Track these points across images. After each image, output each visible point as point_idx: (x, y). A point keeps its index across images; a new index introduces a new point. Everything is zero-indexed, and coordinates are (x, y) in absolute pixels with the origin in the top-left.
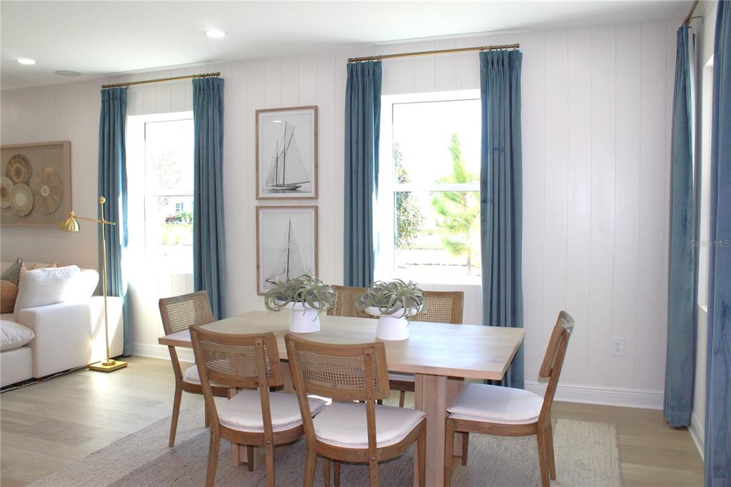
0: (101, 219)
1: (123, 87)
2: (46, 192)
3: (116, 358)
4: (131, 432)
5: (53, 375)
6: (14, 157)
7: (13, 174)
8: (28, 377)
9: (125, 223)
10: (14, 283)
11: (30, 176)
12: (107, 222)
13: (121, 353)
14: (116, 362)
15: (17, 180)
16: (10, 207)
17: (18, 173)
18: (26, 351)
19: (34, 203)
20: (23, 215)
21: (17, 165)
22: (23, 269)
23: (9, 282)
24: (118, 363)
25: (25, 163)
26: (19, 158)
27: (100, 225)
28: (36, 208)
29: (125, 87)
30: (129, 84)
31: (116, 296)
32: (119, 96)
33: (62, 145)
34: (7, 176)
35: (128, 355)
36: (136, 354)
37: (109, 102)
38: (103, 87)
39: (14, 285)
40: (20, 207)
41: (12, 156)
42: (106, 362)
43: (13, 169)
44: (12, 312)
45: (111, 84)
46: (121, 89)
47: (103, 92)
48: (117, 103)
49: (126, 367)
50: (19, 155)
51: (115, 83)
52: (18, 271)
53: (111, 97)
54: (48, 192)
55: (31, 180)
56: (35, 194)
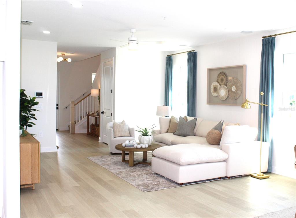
0: (261, 103)
1: (273, 37)
2: (234, 90)
3: (265, 173)
4: (274, 211)
5: (235, 176)
6: (221, 73)
7: (220, 81)
8: (224, 176)
9: (272, 105)
10: (220, 131)
11: (227, 81)
12: (264, 105)
13: (266, 171)
14: (264, 175)
15: (221, 84)
16: (218, 96)
17: (222, 80)
18: (224, 163)
19: (228, 94)
20: (223, 100)
21: (222, 77)
22: (224, 125)
23: (217, 131)
24: (265, 176)
25: (226, 75)
26: (223, 73)
27: (260, 106)
28: (229, 97)
29: (274, 37)
30: (276, 35)
31: (266, 141)
32: (271, 42)
33: (243, 66)
34: (217, 81)
35: (269, 172)
36: (273, 172)
37: (266, 45)
38: (263, 37)
39: (220, 132)
40: (222, 96)
41: (220, 72)
42: (259, 174)
43: (220, 79)
44: (219, 145)
45: (267, 35)
46: (272, 38)
47: (263, 40)
48: (270, 45)
49: (269, 178)
50: (223, 72)
51: (269, 35)
52: (221, 126)
53: (267, 42)
54: (235, 89)
55: (228, 83)
56: (229, 90)
